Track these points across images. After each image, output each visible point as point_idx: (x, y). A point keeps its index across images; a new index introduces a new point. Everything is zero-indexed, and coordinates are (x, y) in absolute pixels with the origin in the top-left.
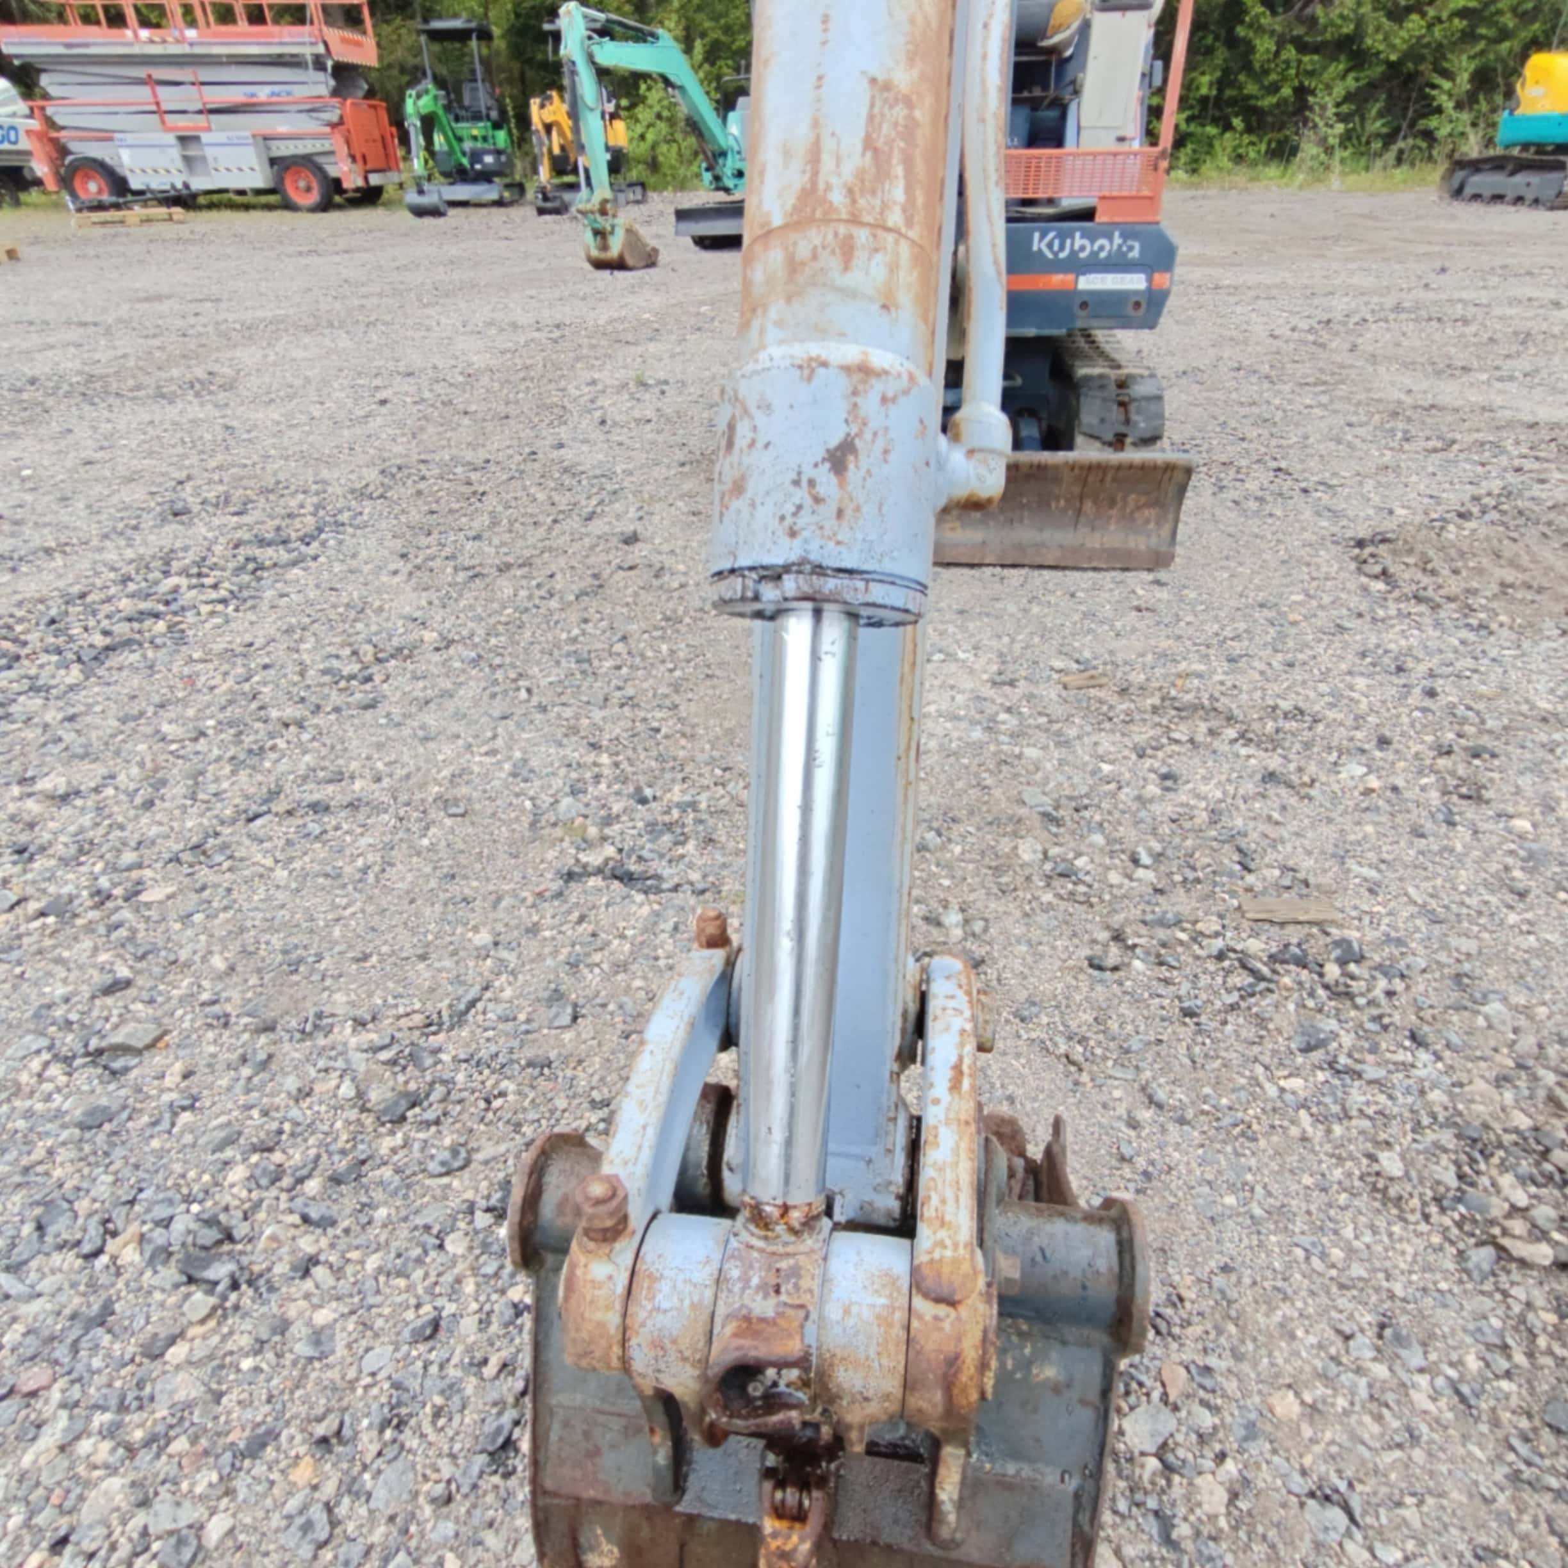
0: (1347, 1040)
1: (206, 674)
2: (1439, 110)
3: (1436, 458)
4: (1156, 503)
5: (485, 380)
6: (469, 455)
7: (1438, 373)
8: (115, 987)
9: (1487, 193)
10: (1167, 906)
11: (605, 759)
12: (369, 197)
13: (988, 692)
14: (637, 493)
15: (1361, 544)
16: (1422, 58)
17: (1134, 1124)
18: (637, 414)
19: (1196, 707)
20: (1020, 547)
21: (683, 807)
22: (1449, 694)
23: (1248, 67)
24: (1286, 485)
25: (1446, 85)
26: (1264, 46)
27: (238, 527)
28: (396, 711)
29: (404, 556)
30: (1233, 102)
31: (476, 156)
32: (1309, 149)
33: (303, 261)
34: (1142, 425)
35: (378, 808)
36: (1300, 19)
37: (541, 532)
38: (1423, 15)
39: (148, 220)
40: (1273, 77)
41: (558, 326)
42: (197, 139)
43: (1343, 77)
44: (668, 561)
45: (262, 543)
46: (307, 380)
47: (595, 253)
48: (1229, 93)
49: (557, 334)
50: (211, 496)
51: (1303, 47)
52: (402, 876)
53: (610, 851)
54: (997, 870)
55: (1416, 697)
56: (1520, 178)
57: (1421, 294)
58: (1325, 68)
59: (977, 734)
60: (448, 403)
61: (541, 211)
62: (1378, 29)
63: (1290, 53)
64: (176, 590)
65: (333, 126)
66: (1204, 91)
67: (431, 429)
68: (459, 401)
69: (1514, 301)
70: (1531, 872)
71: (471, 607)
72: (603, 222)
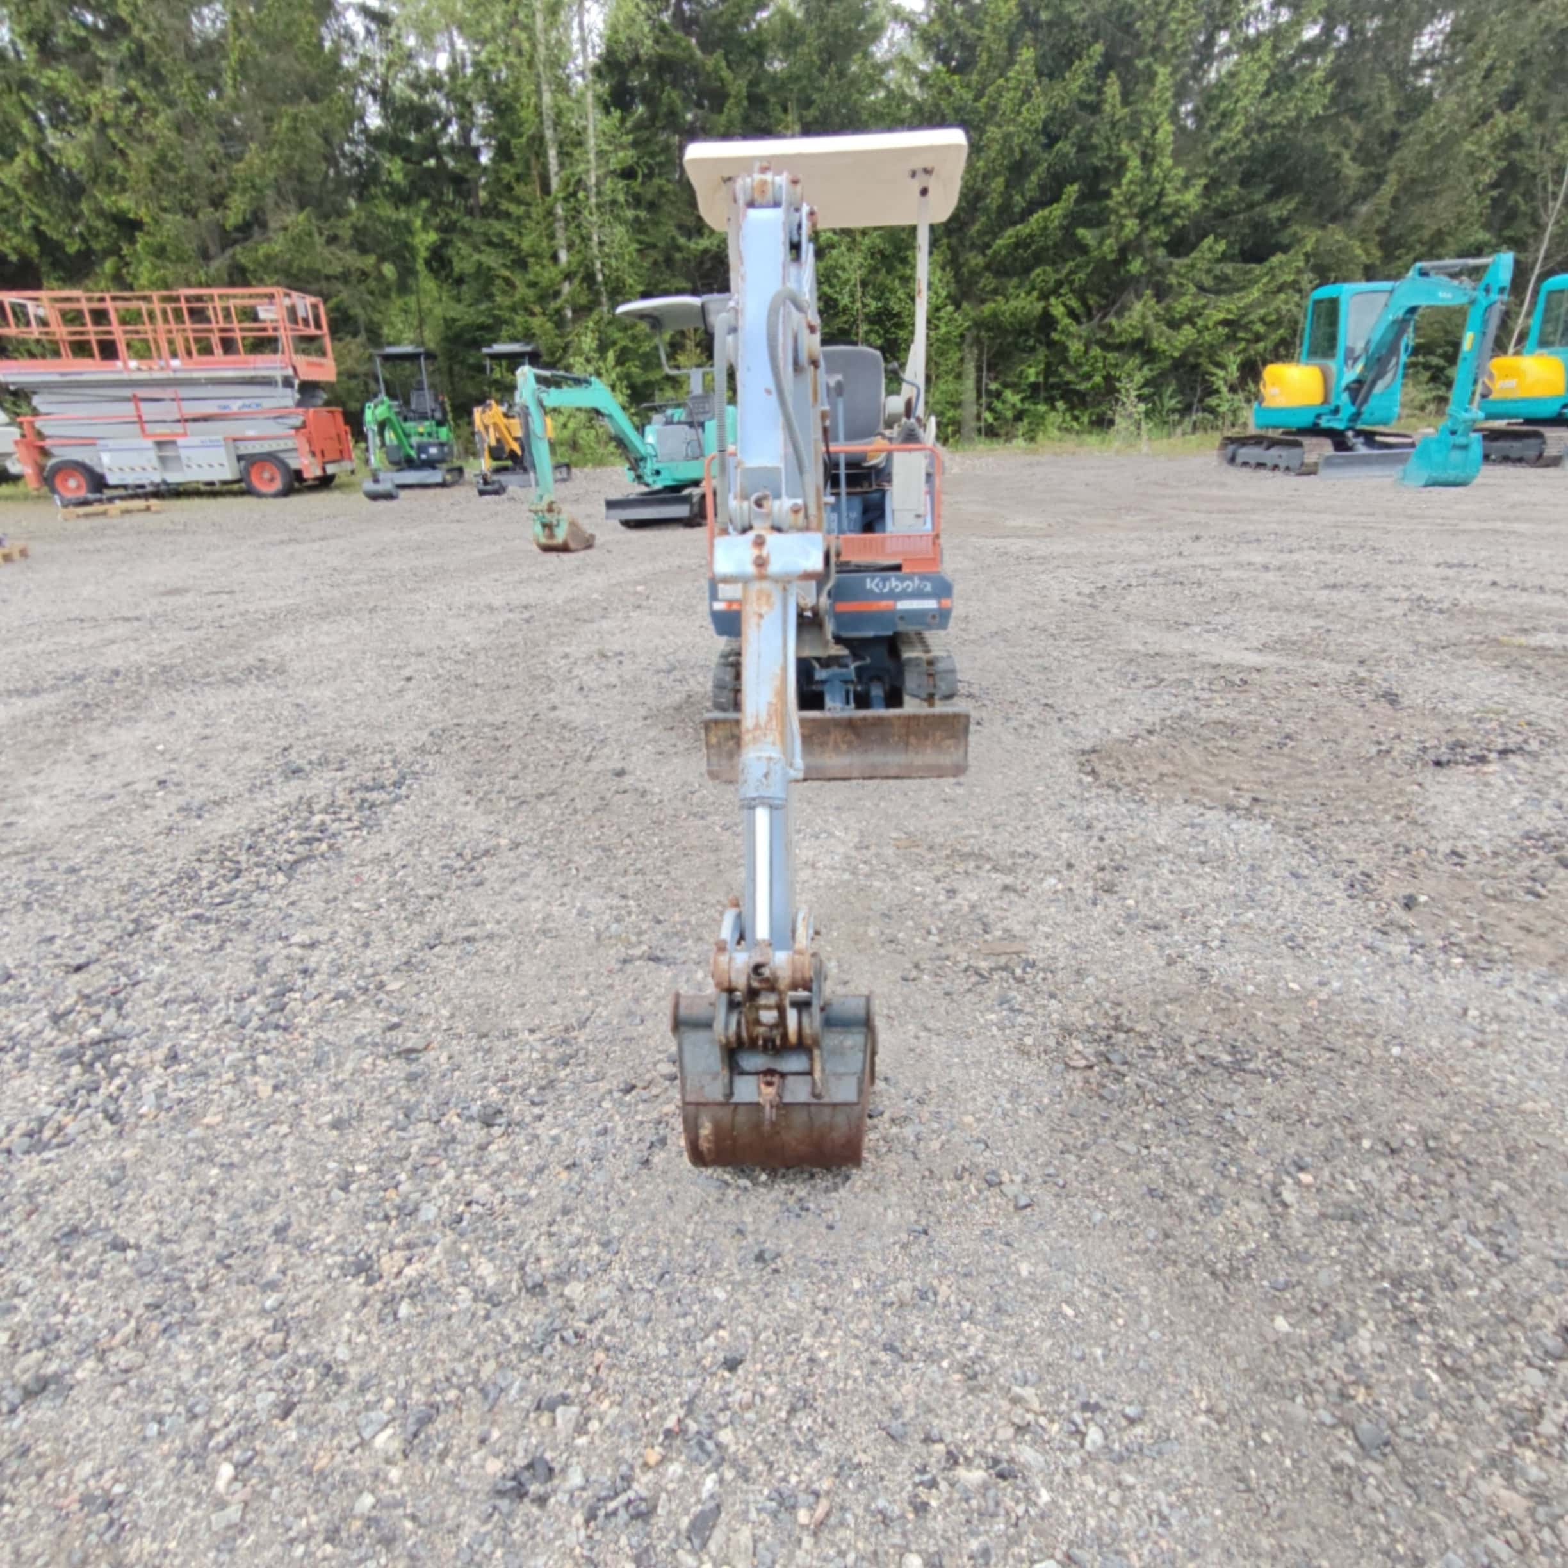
0: (1020, 998)
1: (367, 872)
2: (1217, 391)
3: (1149, 692)
4: (952, 736)
5: (482, 658)
6: (490, 718)
7: (1169, 627)
8: (394, 1027)
9: (1253, 462)
10: (943, 952)
11: (632, 903)
12: (325, 482)
13: (853, 853)
14: (617, 740)
15: (1084, 752)
16: (1199, 354)
17: (917, 1037)
18: (604, 680)
19: (971, 855)
20: (874, 766)
21: (683, 923)
22: (1112, 838)
23: (1064, 361)
24: (1050, 715)
25: (1221, 373)
26: (1075, 347)
27: (345, 779)
28: (497, 887)
29: (469, 792)
30: (1054, 386)
31: (421, 448)
32: (1121, 423)
33: (289, 549)
34: (943, 687)
35: (504, 937)
36: (1101, 327)
37: (558, 771)
38: (1194, 324)
39: (127, 512)
40: (1086, 368)
41: (526, 607)
42: (174, 443)
43: (1140, 369)
44: (648, 786)
45: (368, 789)
46: (341, 664)
47: (543, 540)
48: (1052, 380)
49: (526, 615)
50: (314, 758)
51: (1105, 346)
52: (530, 968)
53: (645, 948)
54: (856, 942)
55: (1094, 842)
56: (1274, 452)
57: (1177, 562)
58: (1125, 362)
59: (846, 876)
60: (459, 678)
61: (482, 493)
62: (1161, 334)
63: (1096, 351)
64: (323, 823)
65: (297, 429)
66: (1032, 379)
67: (454, 700)
68: (468, 674)
69: (1239, 565)
70: (1127, 923)
71: (525, 823)
72: (549, 517)
